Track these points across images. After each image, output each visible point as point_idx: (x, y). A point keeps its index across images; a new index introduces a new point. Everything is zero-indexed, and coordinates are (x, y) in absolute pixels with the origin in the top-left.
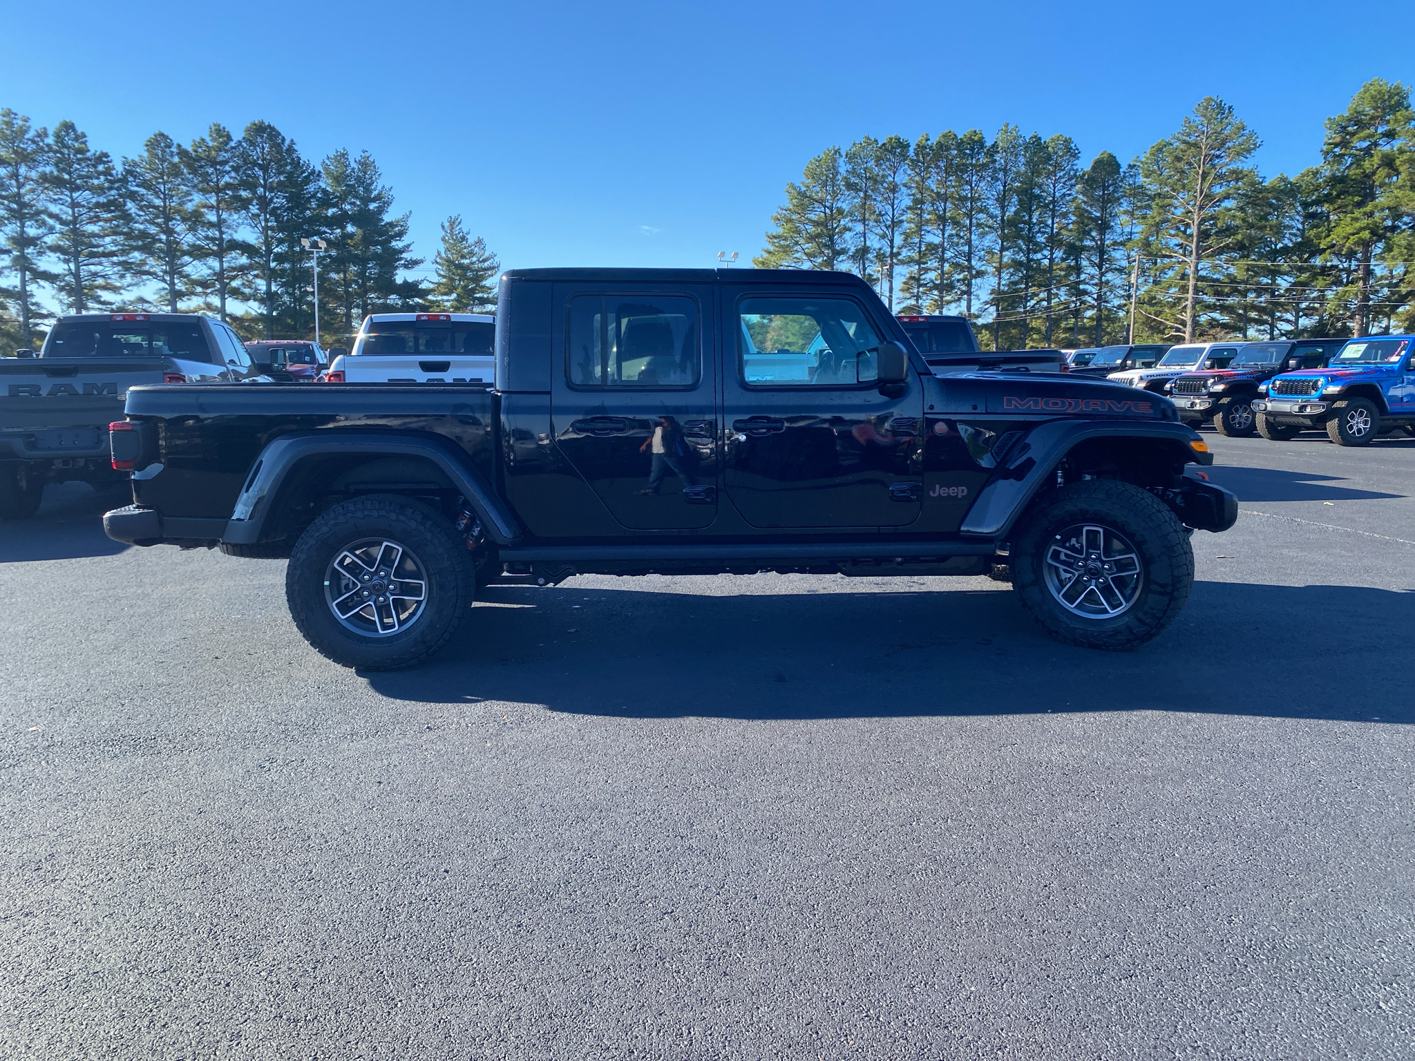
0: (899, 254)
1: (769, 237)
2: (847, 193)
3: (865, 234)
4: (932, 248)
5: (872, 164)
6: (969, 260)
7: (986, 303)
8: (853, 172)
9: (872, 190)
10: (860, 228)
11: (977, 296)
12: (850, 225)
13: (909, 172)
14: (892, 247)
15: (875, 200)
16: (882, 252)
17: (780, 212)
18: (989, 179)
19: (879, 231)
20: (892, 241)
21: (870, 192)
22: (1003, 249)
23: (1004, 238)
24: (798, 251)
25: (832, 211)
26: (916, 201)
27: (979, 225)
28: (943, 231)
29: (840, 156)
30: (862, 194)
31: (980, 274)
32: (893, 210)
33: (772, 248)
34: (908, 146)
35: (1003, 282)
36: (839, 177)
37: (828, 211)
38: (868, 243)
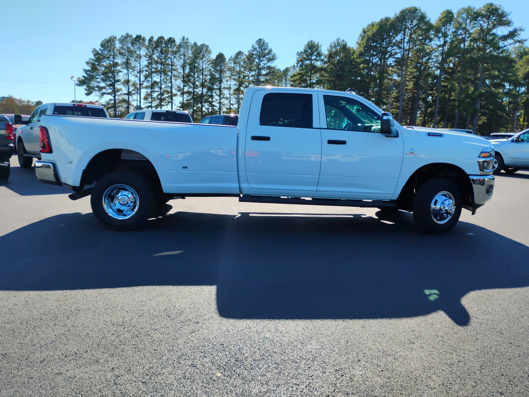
0: (143, 84)
1: (84, 70)
2: (120, 56)
3: (128, 74)
4: (156, 83)
5: (130, 45)
6: (171, 90)
7: (178, 107)
8: (122, 48)
9: (131, 56)
10: (125, 71)
11: (175, 104)
12: (121, 70)
13: (146, 51)
14: (140, 81)
15: (132, 61)
16: (136, 83)
17: (90, 60)
18: (178, 58)
19: (133, 73)
20: (140, 79)
21: (129, 57)
22: (184, 86)
23: (184, 81)
24: (98, 78)
25: (113, 63)
26: (149, 63)
27: (175, 76)
28: (161, 77)
29: (117, 40)
30: (126, 57)
31: (176, 95)
32: (140, 66)
33: (86, 76)
34: (145, 40)
35: (185, 99)
36: (116, 49)
37: (111, 63)
38: (130, 79)
